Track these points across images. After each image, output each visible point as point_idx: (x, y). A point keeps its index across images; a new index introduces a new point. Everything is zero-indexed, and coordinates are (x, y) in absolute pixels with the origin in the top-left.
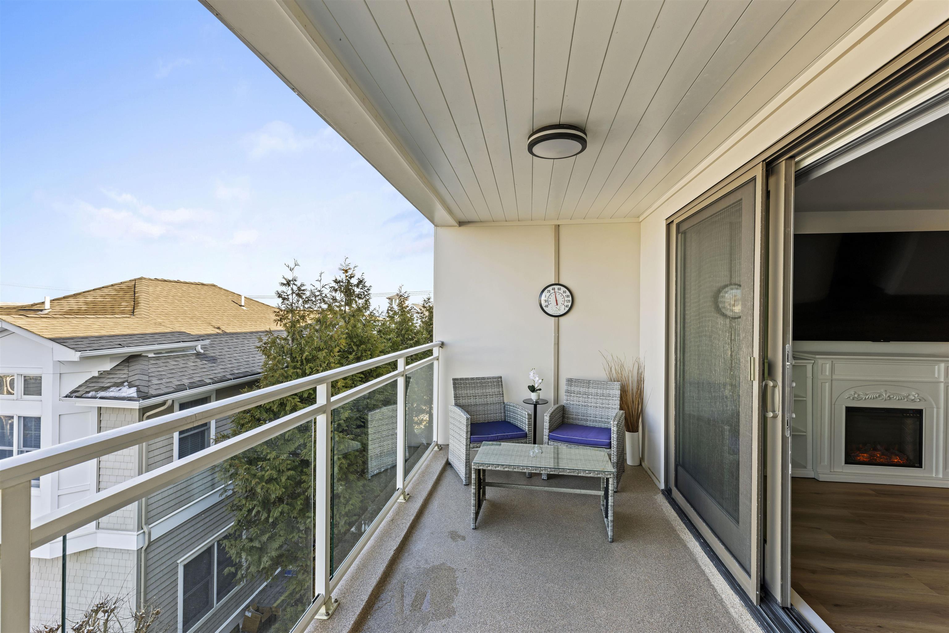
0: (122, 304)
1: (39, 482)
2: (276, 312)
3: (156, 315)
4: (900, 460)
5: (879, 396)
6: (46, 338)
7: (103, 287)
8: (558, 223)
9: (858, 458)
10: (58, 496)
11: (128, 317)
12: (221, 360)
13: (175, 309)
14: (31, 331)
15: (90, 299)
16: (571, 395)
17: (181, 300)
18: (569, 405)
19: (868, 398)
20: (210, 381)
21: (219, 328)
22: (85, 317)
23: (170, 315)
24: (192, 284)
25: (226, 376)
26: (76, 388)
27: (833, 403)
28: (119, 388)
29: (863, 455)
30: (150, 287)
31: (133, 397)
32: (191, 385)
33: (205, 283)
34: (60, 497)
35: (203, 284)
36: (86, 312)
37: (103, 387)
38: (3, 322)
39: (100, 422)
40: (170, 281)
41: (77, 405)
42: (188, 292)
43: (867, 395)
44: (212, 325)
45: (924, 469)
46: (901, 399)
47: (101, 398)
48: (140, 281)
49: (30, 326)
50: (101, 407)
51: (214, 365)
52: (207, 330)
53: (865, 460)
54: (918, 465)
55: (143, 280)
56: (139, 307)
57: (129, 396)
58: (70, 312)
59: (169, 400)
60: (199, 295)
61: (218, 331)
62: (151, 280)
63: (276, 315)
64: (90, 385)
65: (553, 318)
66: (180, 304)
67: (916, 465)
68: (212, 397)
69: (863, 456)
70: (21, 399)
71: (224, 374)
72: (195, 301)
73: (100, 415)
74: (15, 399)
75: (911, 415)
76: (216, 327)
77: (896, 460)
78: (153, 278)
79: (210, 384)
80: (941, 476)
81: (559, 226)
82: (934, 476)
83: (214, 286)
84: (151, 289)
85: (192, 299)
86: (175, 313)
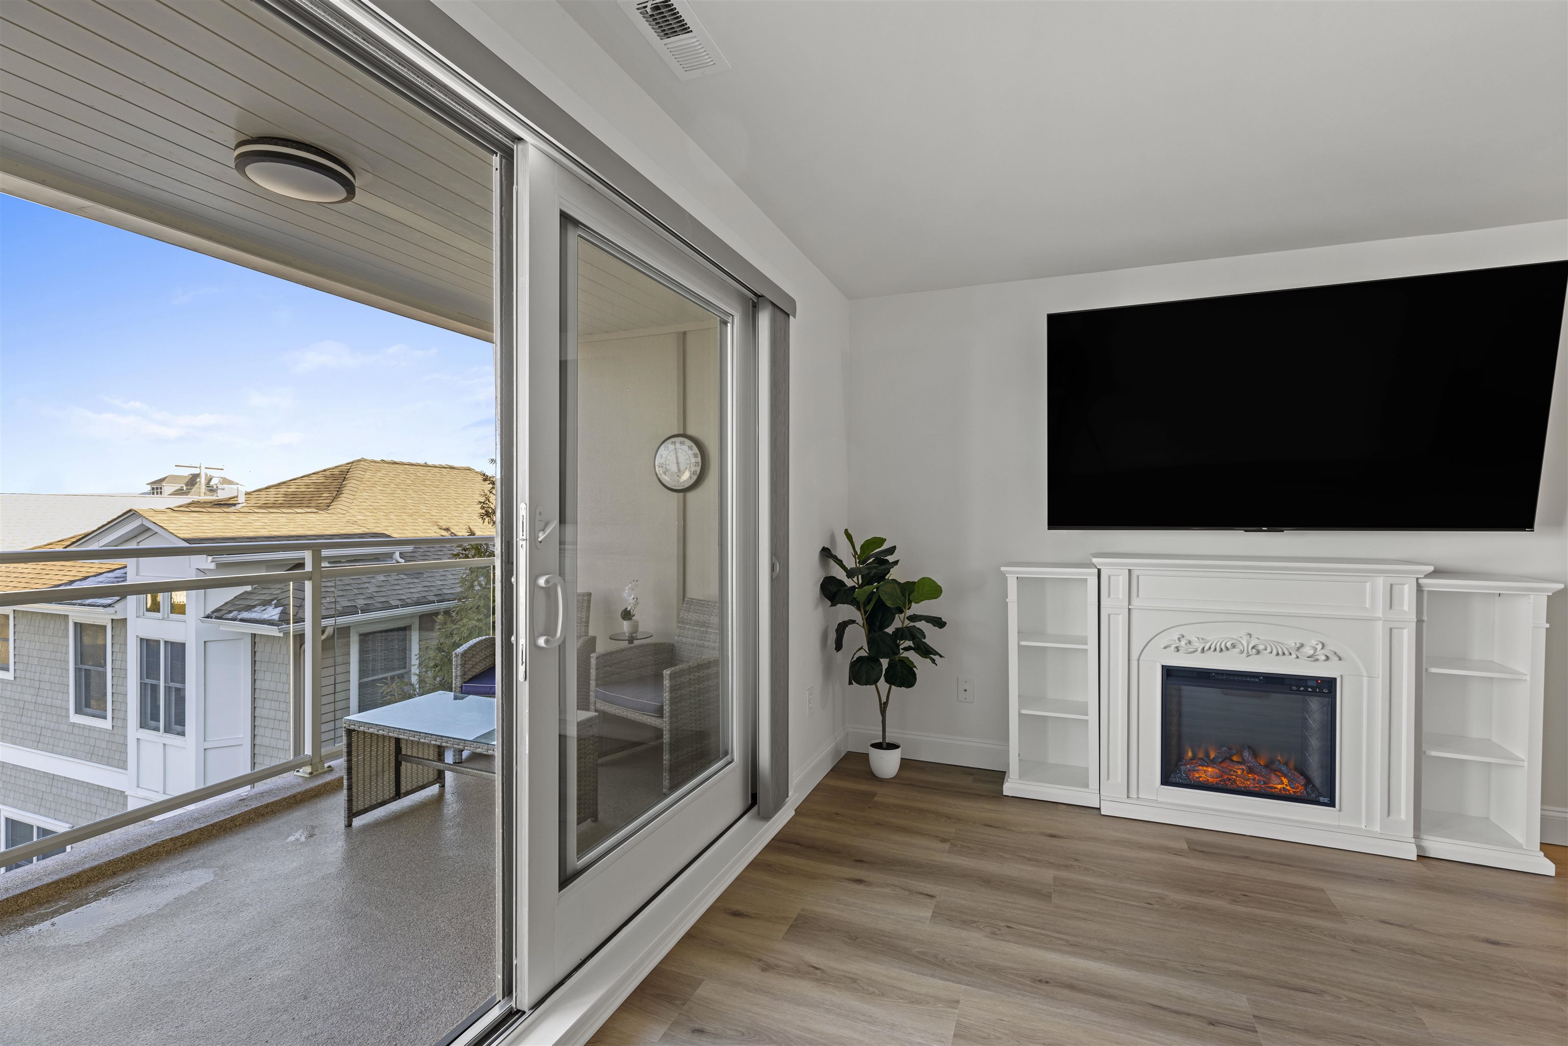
0: (323, 495)
1: (185, 729)
2: (481, 502)
3: (358, 511)
4: (1290, 785)
5: (1234, 646)
6: (179, 538)
7: (313, 474)
8: (682, 328)
9: (1197, 775)
10: (205, 749)
11: (315, 513)
12: (429, 575)
13: (392, 501)
14: (165, 529)
15: (292, 489)
16: (686, 626)
17: (407, 490)
18: (680, 644)
19: (1210, 648)
20: (399, 603)
21: (447, 529)
22: (252, 511)
23: (380, 510)
24: (436, 467)
25: (427, 597)
26: (220, 606)
27: (1134, 657)
28: (264, 608)
29: (1205, 768)
30: (368, 471)
31: (274, 620)
32: (366, 608)
33: (455, 465)
34: (207, 751)
35: (452, 468)
36: (281, 506)
37: (249, 605)
38: (144, 519)
39: (254, 653)
40: (403, 464)
41: (222, 628)
42: (425, 478)
43: (1207, 643)
44: (438, 525)
45: (1340, 810)
46: (1284, 654)
47: (242, 620)
48: (358, 463)
49: (169, 522)
50: (255, 634)
51: (416, 581)
52: (427, 531)
53: (1211, 780)
54: (1326, 800)
55: (362, 463)
56: (339, 499)
57: (270, 618)
58: (265, 506)
59: (328, 628)
60: (440, 482)
61: (444, 533)
62: (375, 462)
63: (483, 508)
64: (237, 603)
65: (675, 494)
66: (403, 495)
67: (1322, 799)
68: (412, 627)
69: (1205, 770)
70: (167, 619)
71: (424, 594)
72: (429, 491)
73: (254, 644)
74: (161, 618)
75: (1310, 689)
76: (444, 527)
77: (1279, 786)
78: (378, 459)
79: (397, 607)
80: (1377, 828)
81: (685, 333)
82: (1364, 827)
83: (469, 469)
84: (368, 474)
85: (425, 488)
86: (389, 507)
